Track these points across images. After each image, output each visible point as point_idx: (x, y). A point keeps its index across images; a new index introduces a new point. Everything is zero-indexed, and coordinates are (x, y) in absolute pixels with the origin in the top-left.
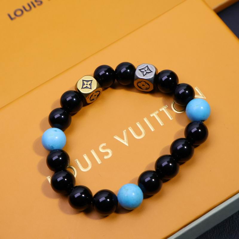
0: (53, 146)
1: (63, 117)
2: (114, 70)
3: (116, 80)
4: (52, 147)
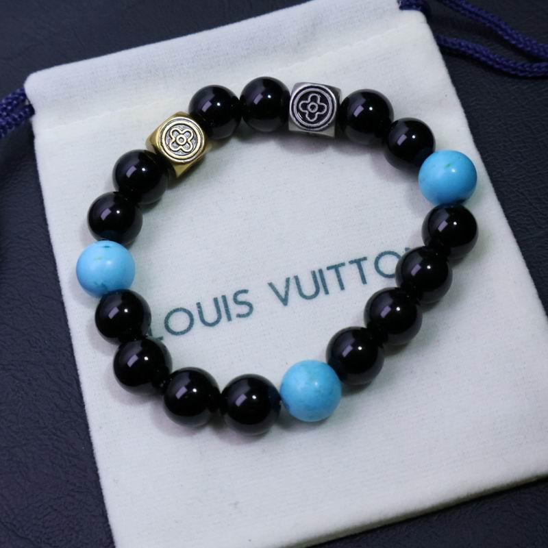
0: (105, 283)
1: (118, 212)
2: (239, 96)
3: (242, 119)
4: (103, 285)
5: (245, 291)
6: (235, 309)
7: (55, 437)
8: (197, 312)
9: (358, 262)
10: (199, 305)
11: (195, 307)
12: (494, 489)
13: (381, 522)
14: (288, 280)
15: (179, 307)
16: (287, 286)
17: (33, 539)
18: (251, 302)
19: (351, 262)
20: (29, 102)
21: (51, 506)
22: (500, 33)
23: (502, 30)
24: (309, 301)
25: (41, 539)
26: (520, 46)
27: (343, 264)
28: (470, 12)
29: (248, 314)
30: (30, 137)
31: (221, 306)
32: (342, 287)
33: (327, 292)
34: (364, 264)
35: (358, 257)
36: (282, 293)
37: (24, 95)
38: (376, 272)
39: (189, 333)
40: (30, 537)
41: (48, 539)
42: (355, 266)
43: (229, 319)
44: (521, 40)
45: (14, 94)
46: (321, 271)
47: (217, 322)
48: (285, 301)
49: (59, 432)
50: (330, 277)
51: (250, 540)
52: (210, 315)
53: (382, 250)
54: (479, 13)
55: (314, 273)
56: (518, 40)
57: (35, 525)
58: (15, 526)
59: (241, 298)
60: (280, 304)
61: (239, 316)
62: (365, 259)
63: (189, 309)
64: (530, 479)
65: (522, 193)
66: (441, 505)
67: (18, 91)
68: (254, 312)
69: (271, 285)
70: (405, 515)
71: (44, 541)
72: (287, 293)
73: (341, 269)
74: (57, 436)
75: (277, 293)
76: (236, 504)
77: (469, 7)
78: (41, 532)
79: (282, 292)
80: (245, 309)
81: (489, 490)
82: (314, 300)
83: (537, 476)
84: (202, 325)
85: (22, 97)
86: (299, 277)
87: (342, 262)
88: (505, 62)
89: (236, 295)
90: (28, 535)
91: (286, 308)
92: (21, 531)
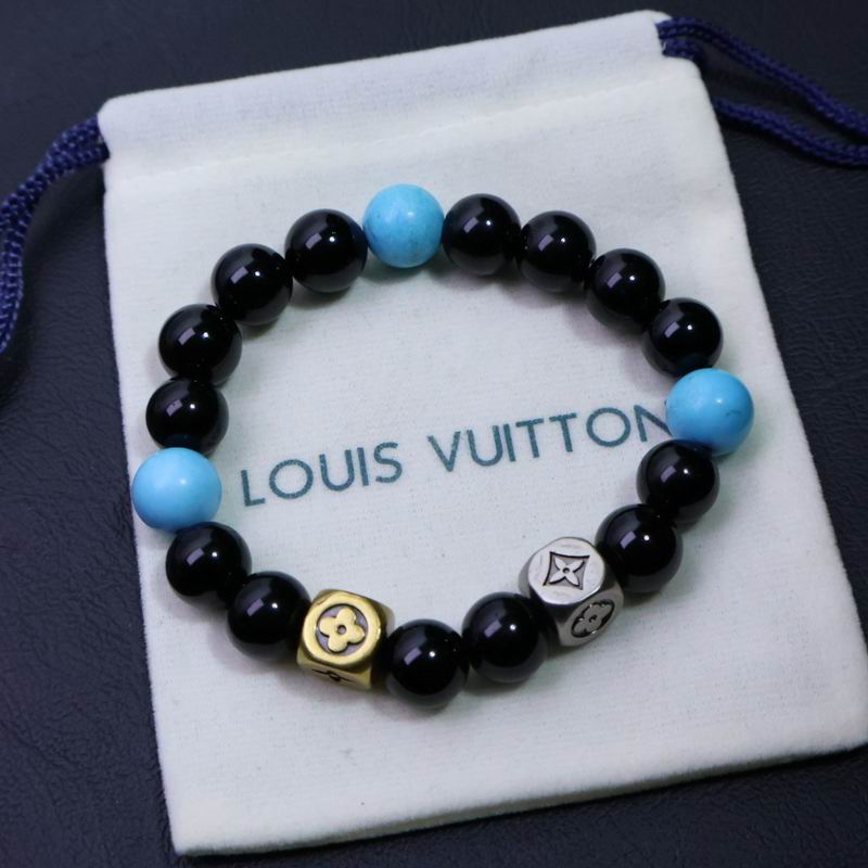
5: (393, 445)
6: (375, 469)
7: (91, 606)
8: (319, 468)
9: (563, 420)
10: (323, 459)
11: (317, 460)
12: (727, 767)
13: (556, 797)
14: (457, 436)
15: (293, 458)
16: (455, 444)
17: (42, 749)
18: (399, 461)
19: (553, 419)
20: (102, 138)
21: (75, 705)
22: (811, 100)
23: (814, 96)
24: (484, 468)
25: (54, 750)
26: (841, 121)
27: (540, 421)
28: (768, 69)
29: (393, 479)
30: (100, 190)
31: (356, 463)
32: (536, 453)
33: (513, 458)
34: (571, 423)
35: (563, 413)
36: (447, 454)
37: (96, 128)
38: (588, 436)
39: (305, 497)
40: (38, 745)
41: (65, 751)
42: (557, 426)
43: (365, 482)
44: (842, 111)
45: (81, 126)
46: (507, 427)
47: (347, 485)
48: (449, 464)
49: (96, 599)
50: (520, 437)
51: (363, 804)
52: (338, 474)
53: (601, 406)
54: (781, 70)
55: (496, 430)
56: (837, 112)
57: (48, 728)
58: (18, 726)
59: (386, 453)
60: (442, 468)
61: (380, 479)
62: (573, 416)
63: (307, 462)
64: (782, 758)
65: (810, 324)
66: (649, 781)
67: (88, 122)
68: (402, 477)
69: (431, 439)
70: (594, 791)
71: (58, 753)
72: (453, 454)
73: (537, 428)
74: (93, 604)
75: (439, 452)
76: (348, 752)
77: (766, 61)
78: (56, 740)
79: (447, 451)
80: (389, 471)
81: (720, 768)
82: (493, 468)
83: (793, 756)
84: (325, 487)
85: (92, 132)
86: (475, 433)
87: (540, 417)
88: (818, 143)
89: (378, 449)
90: (37, 742)
91: (450, 474)
92: (26, 734)
